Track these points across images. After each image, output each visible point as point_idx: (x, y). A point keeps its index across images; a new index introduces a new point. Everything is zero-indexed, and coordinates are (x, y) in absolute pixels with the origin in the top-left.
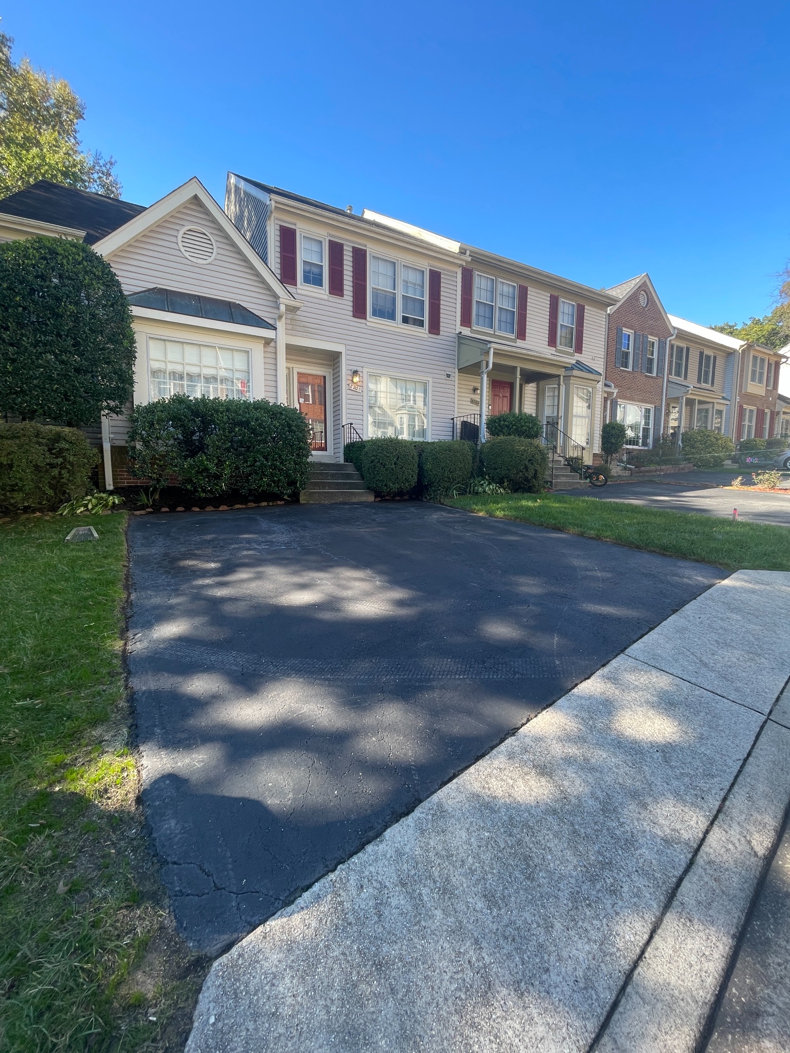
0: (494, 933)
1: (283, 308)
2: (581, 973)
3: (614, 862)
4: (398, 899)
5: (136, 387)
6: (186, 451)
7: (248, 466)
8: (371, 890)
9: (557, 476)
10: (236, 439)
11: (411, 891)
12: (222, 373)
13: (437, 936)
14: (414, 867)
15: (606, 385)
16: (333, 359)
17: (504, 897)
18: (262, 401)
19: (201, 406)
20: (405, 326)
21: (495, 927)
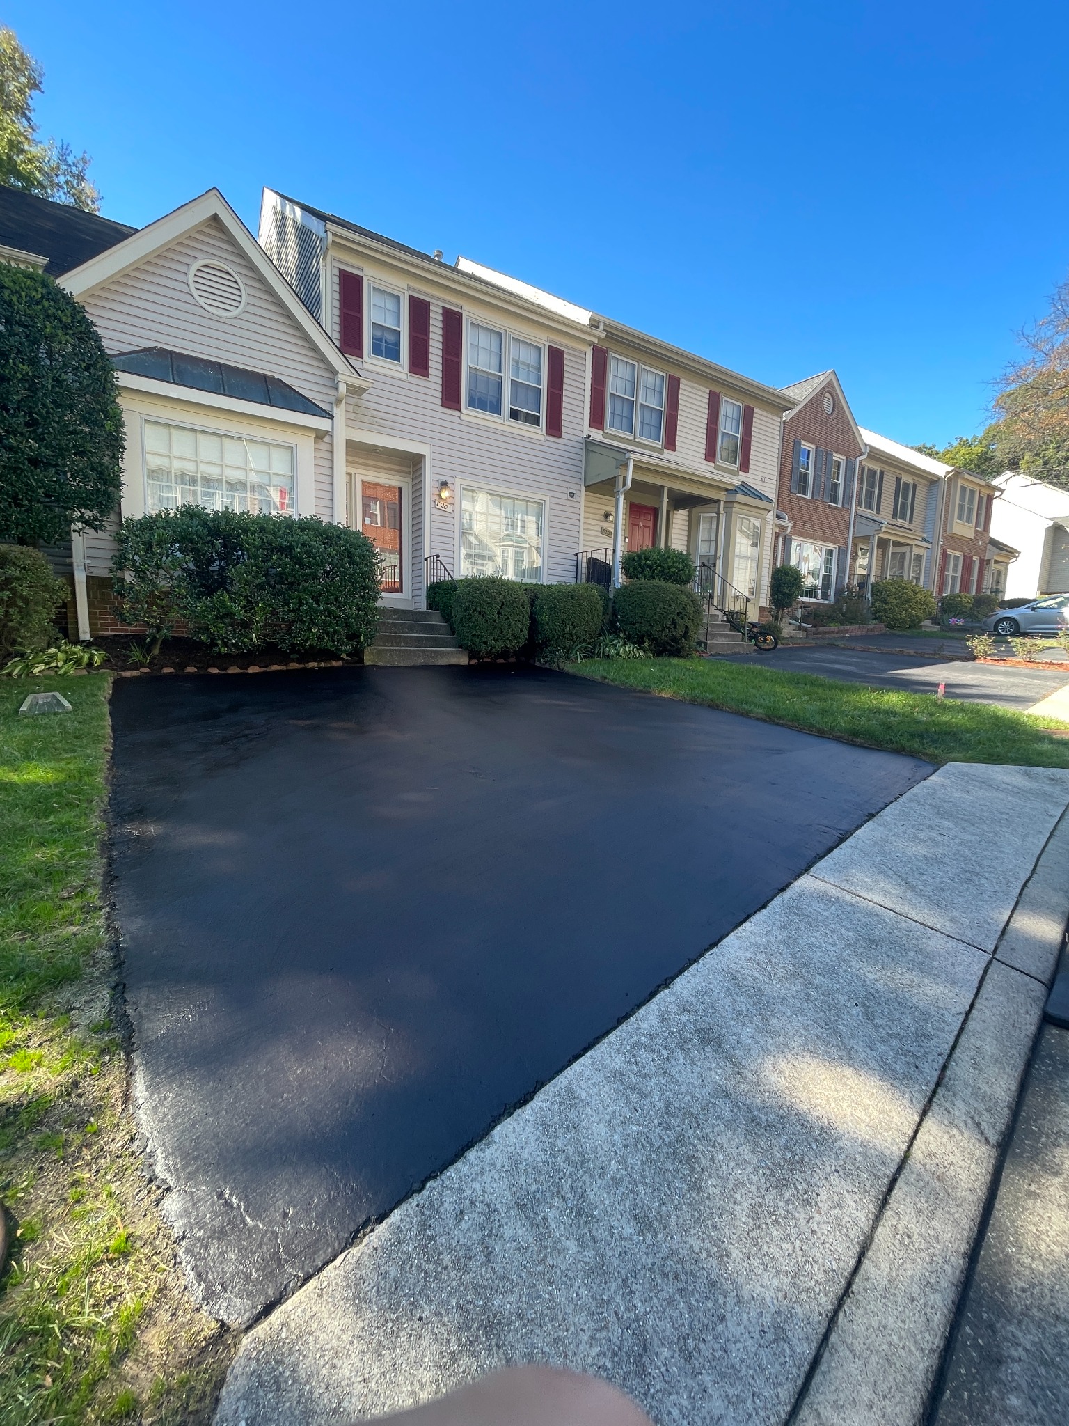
0: (649, 1269)
1: (342, 388)
2: (768, 1320)
3: (807, 1160)
4: (514, 1229)
5: (125, 491)
6: (200, 587)
7: (289, 611)
8: (476, 1216)
9: (713, 636)
10: (273, 571)
11: (532, 1215)
12: (253, 478)
13: (569, 1278)
14: (535, 1180)
15: (778, 516)
16: (412, 464)
17: (661, 1216)
18: (312, 519)
19: (223, 523)
20: (514, 423)
21: (650, 1261)
